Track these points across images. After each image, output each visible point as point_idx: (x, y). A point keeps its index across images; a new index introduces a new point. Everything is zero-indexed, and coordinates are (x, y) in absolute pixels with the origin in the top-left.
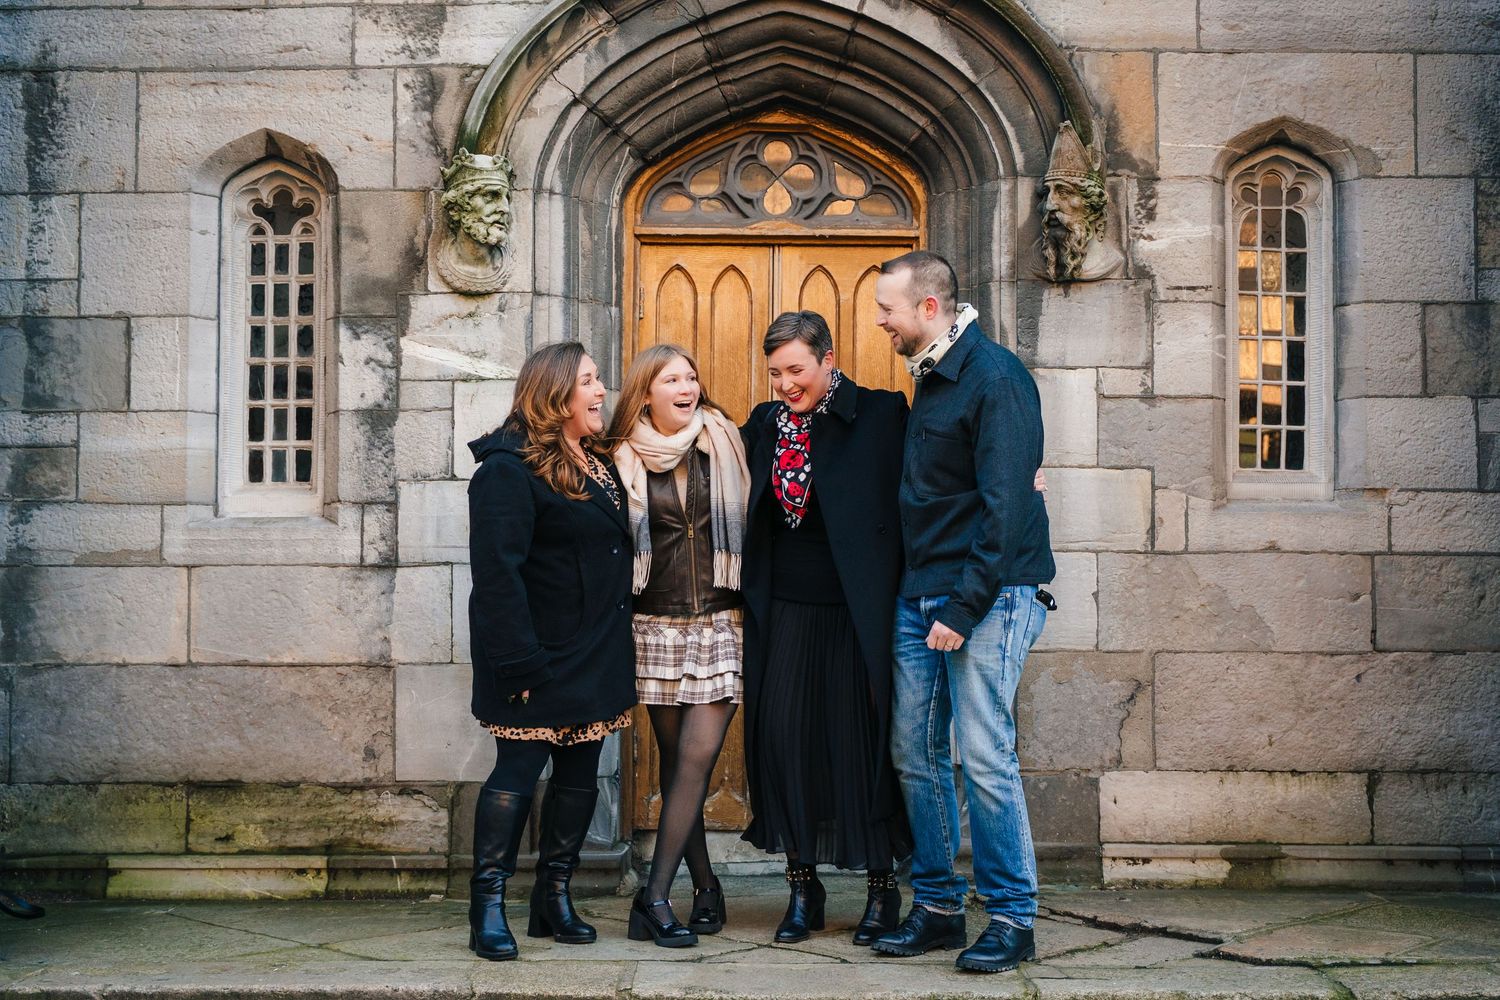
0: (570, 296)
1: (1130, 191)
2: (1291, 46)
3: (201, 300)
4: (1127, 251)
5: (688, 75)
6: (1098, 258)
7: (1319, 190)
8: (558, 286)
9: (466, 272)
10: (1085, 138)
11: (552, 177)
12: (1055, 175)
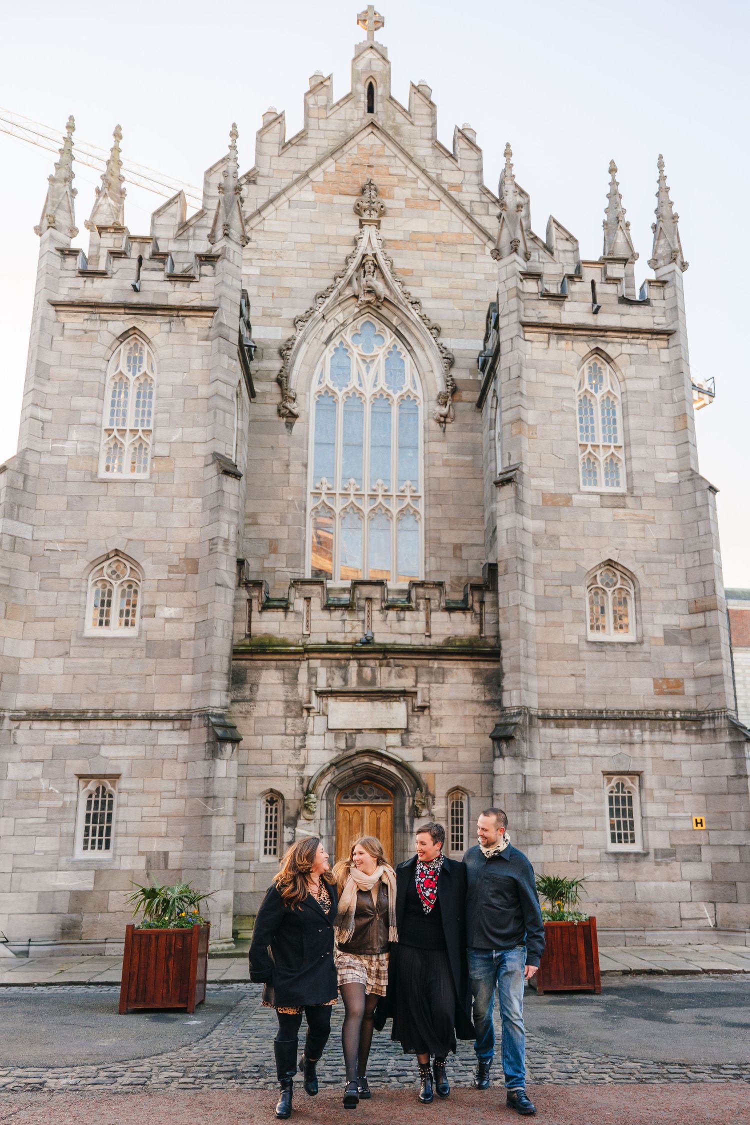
0: (327, 819)
1: (430, 799)
2: (459, 772)
3: (257, 822)
4: (430, 811)
5: (349, 776)
6: (424, 812)
7: (465, 797)
8: (325, 817)
9: (308, 816)
10: (421, 791)
11: (324, 797)
12: (416, 799)
